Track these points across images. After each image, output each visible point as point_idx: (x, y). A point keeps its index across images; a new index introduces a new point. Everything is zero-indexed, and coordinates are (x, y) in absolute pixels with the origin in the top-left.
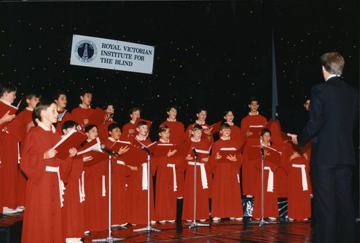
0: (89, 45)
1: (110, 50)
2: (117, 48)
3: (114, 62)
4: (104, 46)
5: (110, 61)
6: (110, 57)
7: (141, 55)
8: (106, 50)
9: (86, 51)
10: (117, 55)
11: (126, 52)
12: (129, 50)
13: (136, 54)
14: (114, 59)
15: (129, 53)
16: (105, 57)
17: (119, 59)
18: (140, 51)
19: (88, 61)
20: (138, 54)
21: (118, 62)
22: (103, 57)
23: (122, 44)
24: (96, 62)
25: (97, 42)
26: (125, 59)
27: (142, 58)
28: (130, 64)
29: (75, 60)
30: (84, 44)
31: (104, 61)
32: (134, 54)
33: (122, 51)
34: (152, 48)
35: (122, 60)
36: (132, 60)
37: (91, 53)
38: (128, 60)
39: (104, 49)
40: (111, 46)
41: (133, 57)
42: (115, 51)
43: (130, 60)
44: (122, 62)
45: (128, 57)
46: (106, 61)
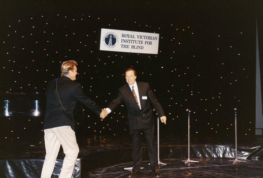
0: (112, 35)
1: (127, 38)
2: (132, 37)
3: (130, 47)
4: (123, 36)
5: (127, 47)
6: (128, 44)
7: (150, 40)
8: (125, 38)
9: (111, 40)
10: (133, 42)
11: (139, 39)
12: (141, 37)
13: (146, 40)
14: (131, 45)
15: (141, 40)
16: (124, 44)
17: (134, 45)
18: (149, 38)
19: (112, 47)
20: (148, 40)
21: (133, 47)
22: (122, 44)
23: (136, 34)
24: (118, 48)
25: (118, 33)
26: (138, 45)
27: (150, 43)
28: (142, 48)
30: (109, 35)
31: (123, 46)
32: (144, 40)
33: (136, 39)
34: (157, 35)
35: (136, 45)
36: (143, 45)
37: (114, 41)
38: (140, 45)
39: (123, 38)
40: (128, 36)
41: (144, 43)
42: (131, 39)
43: (142, 45)
44: (136, 47)
45: (140, 43)
46: (125, 46)
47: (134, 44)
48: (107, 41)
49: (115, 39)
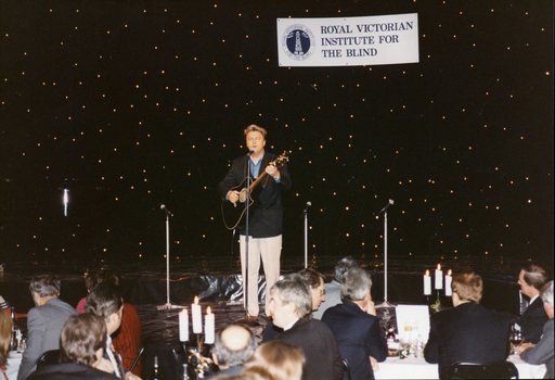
0: (301, 32)
1: (334, 35)
2: (346, 30)
3: (344, 53)
4: (324, 30)
5: (338, 53)
6: (337, 47)
7: (391, 33)
8: (328, 36)
9: (298, 42)
10: (348, 42)
11: (363, 34)
13: (381, 33)
14: (343, 48)
15: (368, 34)
16: (329, 47)
18: (389, 27)
19: (304, 58)
20: (387, 33)
21: (351, 53)
22: (325, 48)
23: (353, 22)
24: (315, 58)
25: (312, 26)
26: (362, 46)
27: (394, 39)
28: (374, 52)
29: (286, 59)
30: (295, 32)
31: (327, 54)
32: (376, 35)
33: (356, 34)
34: (413, 18)
35: (357, 48)
36: (376, 45)
37: (306, 44)
38: (367, 46)
39: (325, 36)
40: (335, 29)
41: (377, 40)
42: (342, 35)
43: (371, 46)
44: (357, 52)
45: (367, 41)
46: (332, 54)
47: (353, 46)
48: (291, 44)
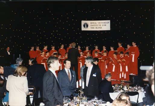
0: (86, 23)
2: (95, 23)
4: (91, 23)
6: (94, 27)
7: (105, 24)
8: (92, 24)
11: (99, 24)
12: (100, 23)
14: (95, 27)
15: (100, 24)
18: (104, 23)
19: (87, 29)
21: (96, 28)
23: (97, 22)
24: (89, 29)
25: (89, 22)
27: (105, 25)
29: (83, 29)
32: (102, 24)
33: (98, 24)
34: (109, 21)
35: (98, 27)
36: (102, 26)
37: (87, 26)
38: (100, 27)
40: (93, 23)
46: (93, 28)
47: (97, 27)
48: (84, 26)
49: (88, 25)
